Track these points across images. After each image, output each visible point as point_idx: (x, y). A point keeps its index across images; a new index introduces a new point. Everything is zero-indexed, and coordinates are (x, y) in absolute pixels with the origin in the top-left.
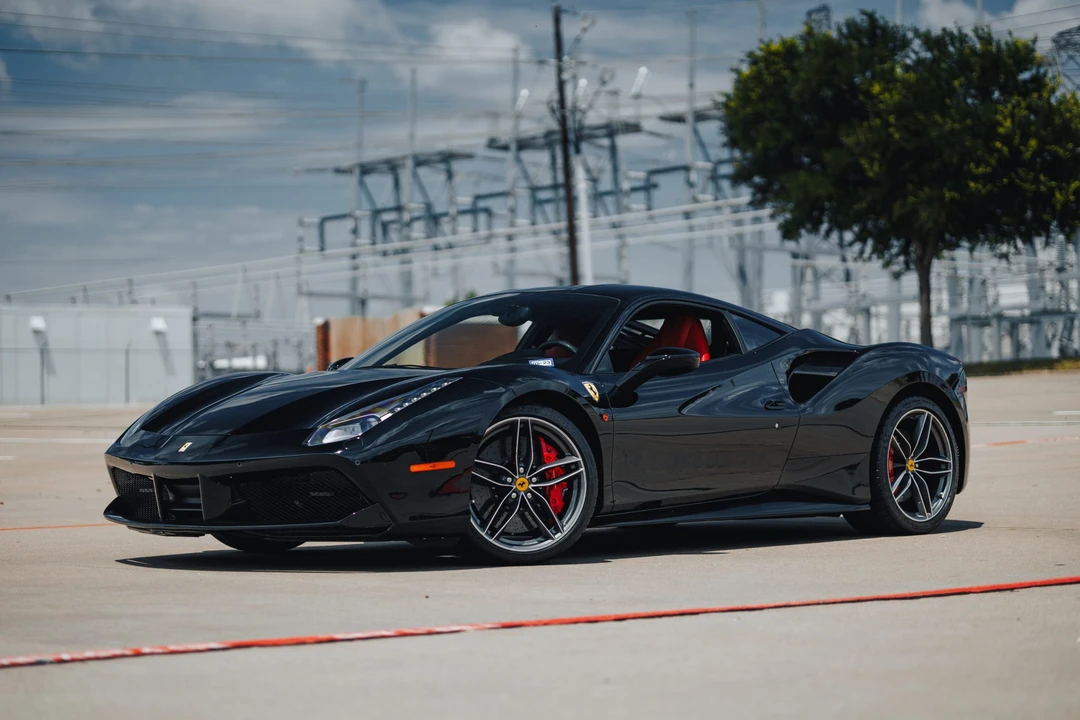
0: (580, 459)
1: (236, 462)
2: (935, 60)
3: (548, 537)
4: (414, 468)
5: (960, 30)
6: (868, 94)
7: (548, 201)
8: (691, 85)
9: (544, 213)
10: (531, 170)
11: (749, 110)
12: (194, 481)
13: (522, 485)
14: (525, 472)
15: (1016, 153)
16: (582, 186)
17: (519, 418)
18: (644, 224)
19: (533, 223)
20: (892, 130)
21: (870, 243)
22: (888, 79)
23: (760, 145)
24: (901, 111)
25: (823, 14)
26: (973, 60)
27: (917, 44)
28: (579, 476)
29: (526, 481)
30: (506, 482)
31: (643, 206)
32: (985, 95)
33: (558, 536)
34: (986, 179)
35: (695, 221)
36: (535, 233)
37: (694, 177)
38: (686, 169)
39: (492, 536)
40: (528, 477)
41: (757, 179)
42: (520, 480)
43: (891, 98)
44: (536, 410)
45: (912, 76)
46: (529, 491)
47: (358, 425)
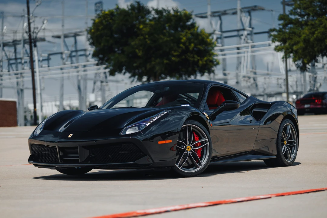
0: (207, 139)
1: (94, 141)
2: (159, 18)
3: (197, 167)
4: (160, 142)
5: (167, 8)
6: (138, 28)
7: (13, 64)
8: (63, 26)
9: (12, 68)
10: (8, 54)
11: (99, 33)
12: (77, 148)
13: (189, 149)
14: (190, 144)
15: (187, 48)
16: (36, 58)
17: (188, 125)
18: (47, 71)
19: (9, 71)
20: (147, 40)
21: (137, 77)
22: (144, 23)
23: (102, 44)
24: (150, 34)
25: (100, 4)
26: (172, 18)
27: (153, 13)
28: (207, 146)
29: (190, 147)
30: (183, 148)
31: (47, 66)
32: (176, 29)
33: (201, 167)
34: (178, 56)
35: (64, 71)
36: (10, 75)
37: (64, 56)
38: (61, 53)
39: (180, 167)
40: (190, 146)
41: (101, 56)
42: (188, 147)
43: (147, 30)
44: (193, 122)
45: (153, 23)
46: (191, 151)
47: (137, 127)
